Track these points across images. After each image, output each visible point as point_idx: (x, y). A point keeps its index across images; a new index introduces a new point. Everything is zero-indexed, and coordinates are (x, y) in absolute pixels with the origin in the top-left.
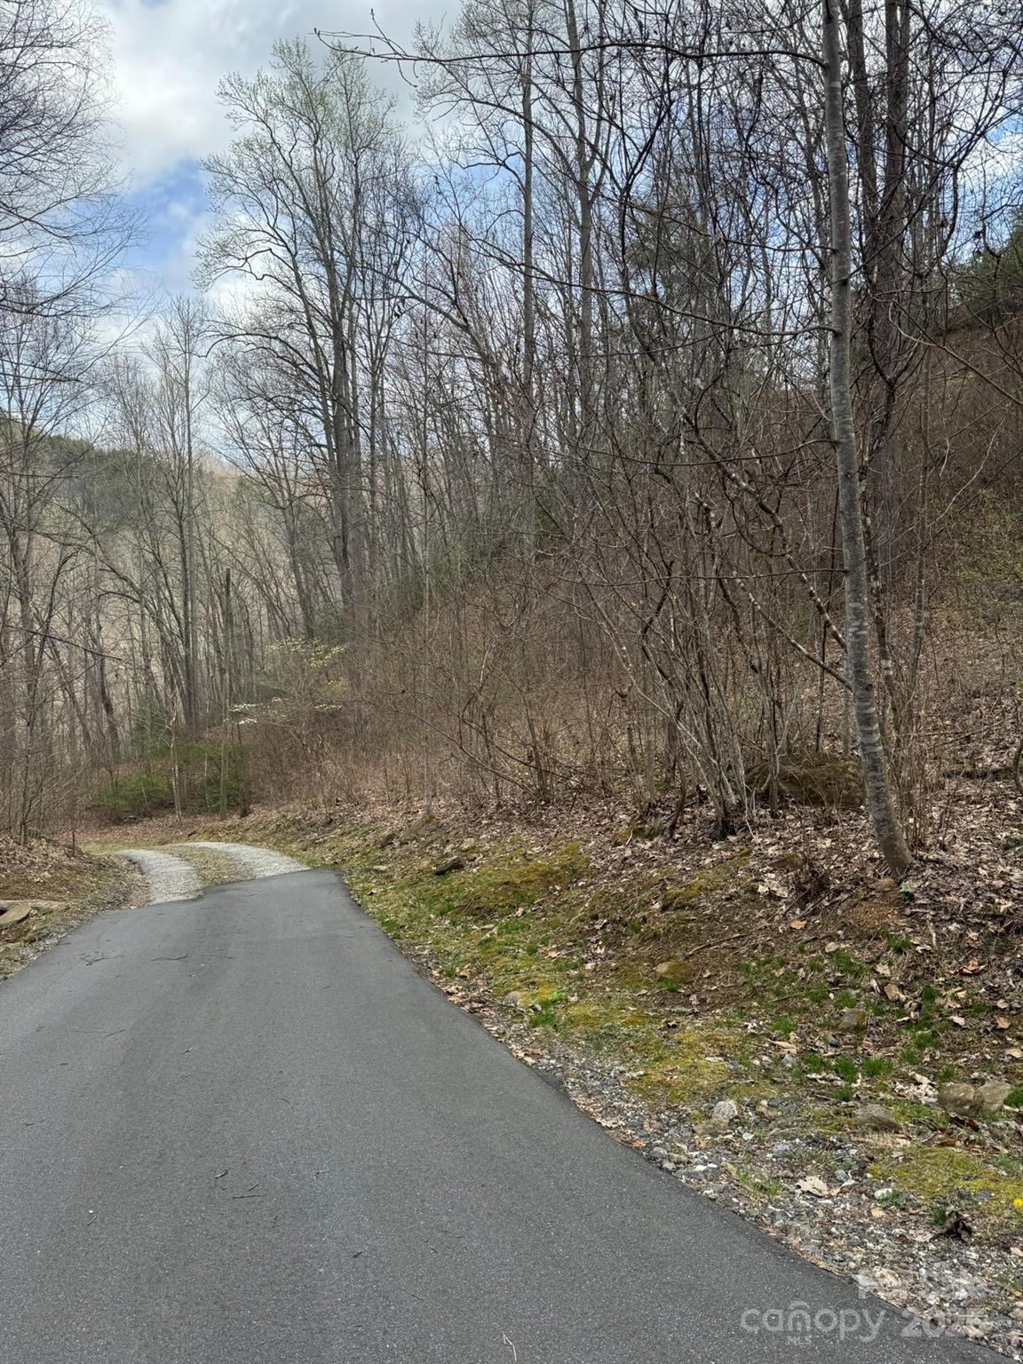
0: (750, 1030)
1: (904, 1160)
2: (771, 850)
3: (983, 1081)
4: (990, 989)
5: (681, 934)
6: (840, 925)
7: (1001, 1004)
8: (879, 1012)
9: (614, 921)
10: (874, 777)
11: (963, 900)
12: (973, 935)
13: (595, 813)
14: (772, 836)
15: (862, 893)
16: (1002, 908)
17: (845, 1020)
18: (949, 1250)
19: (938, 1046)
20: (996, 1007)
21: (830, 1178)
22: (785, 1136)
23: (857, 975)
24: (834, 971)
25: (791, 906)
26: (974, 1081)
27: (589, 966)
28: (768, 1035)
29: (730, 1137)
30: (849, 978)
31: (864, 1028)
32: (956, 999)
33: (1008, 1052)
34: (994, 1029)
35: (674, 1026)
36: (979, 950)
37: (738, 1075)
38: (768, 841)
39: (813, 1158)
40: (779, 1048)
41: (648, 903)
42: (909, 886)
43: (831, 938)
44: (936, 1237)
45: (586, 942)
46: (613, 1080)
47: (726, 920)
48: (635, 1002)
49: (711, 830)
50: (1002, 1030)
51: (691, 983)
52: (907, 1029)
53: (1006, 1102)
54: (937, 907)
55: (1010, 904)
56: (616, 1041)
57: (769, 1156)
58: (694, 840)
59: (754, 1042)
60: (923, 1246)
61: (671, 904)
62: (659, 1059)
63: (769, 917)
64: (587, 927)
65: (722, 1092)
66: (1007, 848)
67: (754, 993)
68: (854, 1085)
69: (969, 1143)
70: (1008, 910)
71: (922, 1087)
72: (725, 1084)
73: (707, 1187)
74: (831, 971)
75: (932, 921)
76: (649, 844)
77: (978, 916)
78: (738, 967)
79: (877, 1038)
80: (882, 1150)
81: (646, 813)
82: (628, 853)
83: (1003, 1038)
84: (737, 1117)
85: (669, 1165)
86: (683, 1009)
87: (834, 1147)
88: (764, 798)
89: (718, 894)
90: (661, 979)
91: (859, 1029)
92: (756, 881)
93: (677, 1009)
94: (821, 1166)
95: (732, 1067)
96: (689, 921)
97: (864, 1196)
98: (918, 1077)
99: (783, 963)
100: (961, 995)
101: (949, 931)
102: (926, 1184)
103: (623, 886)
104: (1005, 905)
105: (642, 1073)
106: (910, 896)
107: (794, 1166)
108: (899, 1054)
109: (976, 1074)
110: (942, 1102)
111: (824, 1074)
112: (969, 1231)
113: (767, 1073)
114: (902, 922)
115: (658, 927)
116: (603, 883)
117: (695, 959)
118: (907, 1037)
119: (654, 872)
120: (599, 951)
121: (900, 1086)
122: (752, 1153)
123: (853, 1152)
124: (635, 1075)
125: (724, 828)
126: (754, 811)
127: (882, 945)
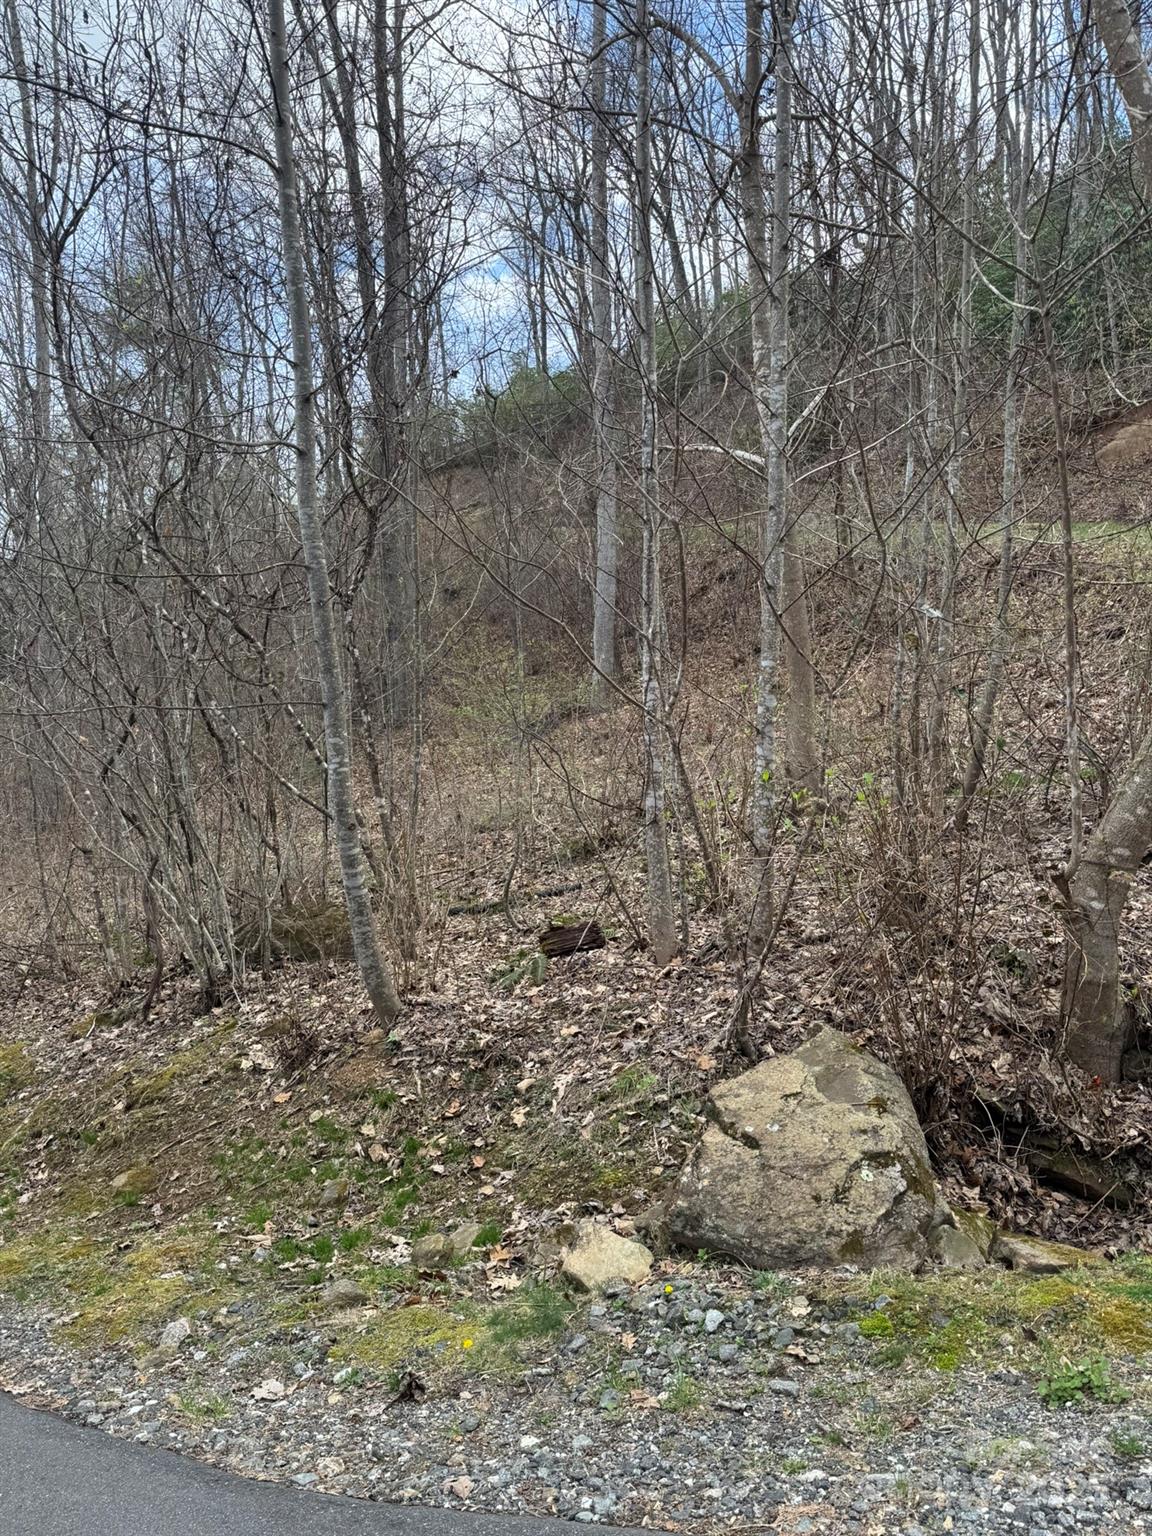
0: (220, 1230)
1: (368, 1332)
2: (259, 1018)
3: (455, 1227)
4: (469, 1129)
5: (146, 1134)
6: (325, 1089)
7: (479, 1143)
8: (362, 1177)
9: (63, 1135)
10: (360, 923)
11: (447, 1040)
12: (455, 1075)
13: (51, 1002)
14: (263, 1001)
15: (349, 1049)
16: (482, 1043)
17: (326, 1194)
18: (401, 1415)
19: (417, 1200)
20: (474, 1147)
21: (289, 1375)
22: (242, 1343)
23: (341, 1141)
24: (317, 1142)
25: (276, 1078)
26: (449, 1229)
27: (24, 1198)
28: (241, 1232)
29: (177, 1362)
30: (334, 1146)
31: (346, 1198)
32: (437, 1146)
33: (480, 1191)
34: (470, 1170)
35: (127, 1247)
36: (461, 1089)
37: (199, 1286)
38: (258, 1008)
39: (272, 1358)
40: (252, 1243)
41: (109, 1104)
42: (396, 1034)
43: (316, 1106)
44: (391, 1405)
45: (22, 1169)
46: (36, 1334)
47: (202, 1109)
48: (80, 1230)
49: (194, 1004)
50: (478, 1169)
51: (155, 1190)
52: (390, 1189)
53: (475, 1244)
54: (422, 1051)
55: (489, 1037)
56: (47, 1283)
57: (223, 1370)
58: (173, 1019)
59: (224, 1242)
60: (376, 1419)
61: (137, 1101)
62: (101, 1291)
63: (251, 1096)
64: (25, 1150)
65: (175, 1311)
66: (493, 980)
67: (229, 1186)
68: (329, 1265)
69: (434, 1295)
70: (487, 1045)
71: (398, 1249)
72: (180, 1302)
73: (140, 1429)
74: (315, 1143)
75: (419, 1068)
76: (116, 1031)
77: (460, 1054)
78: (211, 1160)
79: (358, 1207)
80: (345, 1329)
81: (117, 995)
82: (88, 1046)
83: (477, 1178)
84: (189, 1336)
85: (94, 1418)
86: (144, 1224)
87: (297, 1339)
88: (255, 960)
89: (195, 1078)
90: (119, 1194)
91: (340, 1202)
92: (239, 1055)
93: (135, 1225)
94: (280, 1365)
95: (191, 1278)
96: (158, 1117)
97: (322, 1385)
98: (395, 1239)
99: (262, 1145)
100: (442, 1141)
101: (433, 1076)
102: (387, 1351)
103: (77, 1089)
104: (485, 1038)
105: (77, 1314)
106: (397, 1045)
107: (250, 1373)
108: (379, 1219)
109: (450, 1222)
110: (415, 1258)
111: (298, 1260)
112: (422, 1388)
113: (233, 1277)
114: (388, 1075)
115: (120, 1131)
116: (50, 1090)
117: (162, 1161)
118: (389, 1198)
119: (119, 1066)
120: (40, 1176)
121: (376, 1253)
122: (204, 1373)
123: (315, 1339)
124: (67, 1319)
125: (209, 999)
126: (244, 976)
127: (367, 1104)
